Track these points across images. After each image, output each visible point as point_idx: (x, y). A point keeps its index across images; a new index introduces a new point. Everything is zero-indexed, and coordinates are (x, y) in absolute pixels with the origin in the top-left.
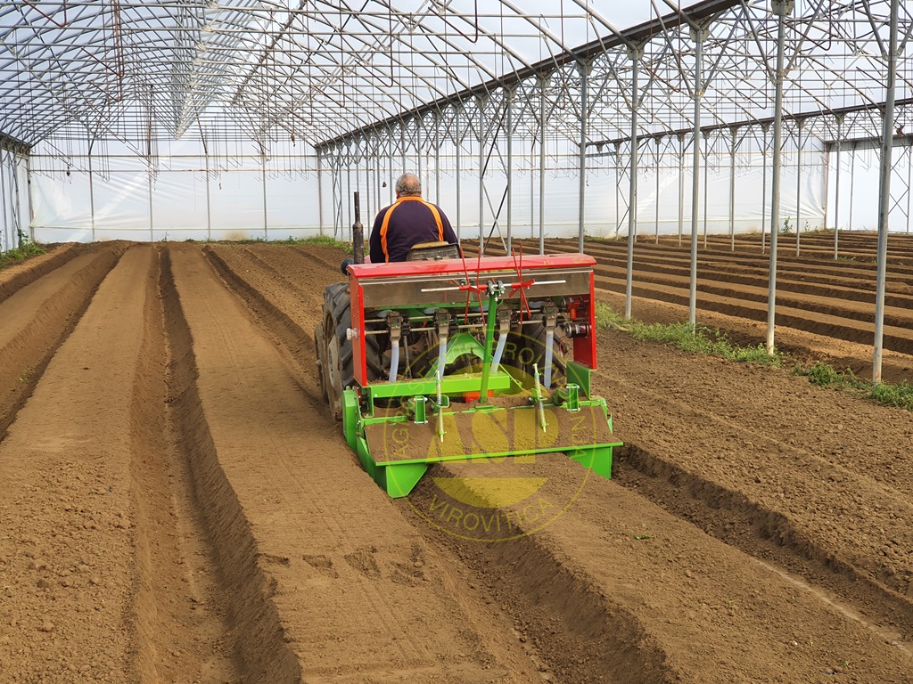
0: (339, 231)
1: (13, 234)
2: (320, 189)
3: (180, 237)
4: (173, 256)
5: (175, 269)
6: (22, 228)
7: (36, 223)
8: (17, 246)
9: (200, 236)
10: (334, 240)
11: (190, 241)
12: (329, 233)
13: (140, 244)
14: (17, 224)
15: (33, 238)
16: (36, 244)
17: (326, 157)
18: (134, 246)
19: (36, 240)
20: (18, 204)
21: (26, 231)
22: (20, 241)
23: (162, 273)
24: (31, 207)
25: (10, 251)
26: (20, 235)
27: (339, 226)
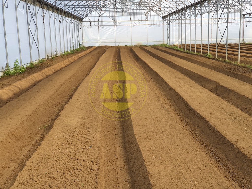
0: (169, 42)
1: (77, 44)
2: (163, 30)
3: (123, 44)
4: (121, 50)
5: (121, 54)
6: (80, 42)
7: (84, 41)
8: (79, 47)
9: (129, 44)
10: (167, 45)
11: (126, 46)
12: (165, 43)
13: (112, 47)
14: (79, 41)
15: (83, 45)
16: (84, 47)
17: (165, 20)
18: (110, 47)
19: (84, 46)
20: (79, 35)
21: (81, 43)
22: (79, 46)
23: (118, 55)
24: (82, 36)
25: (76, 49)
26: (79, 44)
27: (169, 41)
